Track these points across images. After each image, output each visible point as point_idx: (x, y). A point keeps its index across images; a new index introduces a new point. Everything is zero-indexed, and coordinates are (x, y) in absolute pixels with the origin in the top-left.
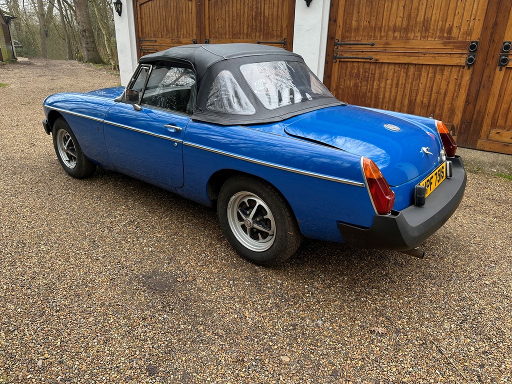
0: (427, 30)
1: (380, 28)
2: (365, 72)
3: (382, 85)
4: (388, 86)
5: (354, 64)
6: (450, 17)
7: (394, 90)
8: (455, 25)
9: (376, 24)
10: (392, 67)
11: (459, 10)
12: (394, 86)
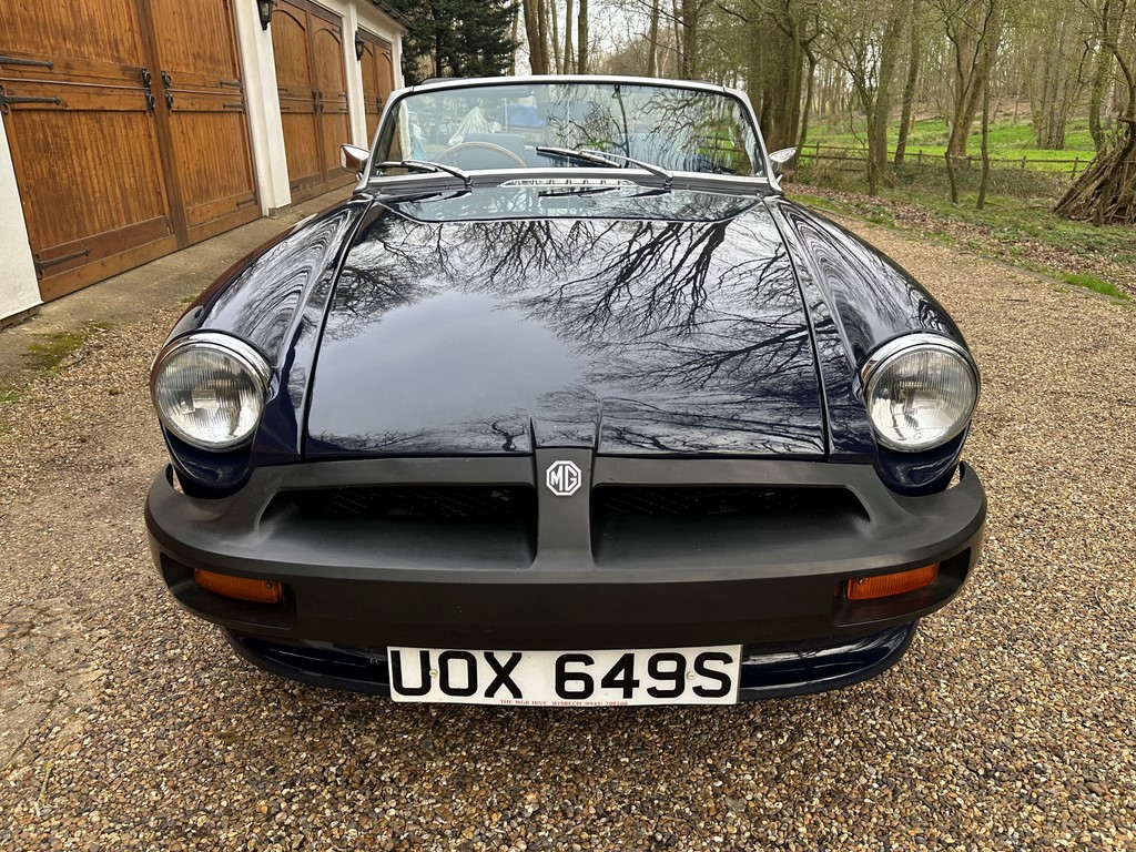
0: (97, 42)
1: (45, 26)
2: (55, 136)
3: (84, 163)
4: (92, 164)
5: (35, 116)
6: (111, 21)
7: (100, 173)
8: (119, 37)
9: (37, 17)
10: (83, 118)
11: (115, 10)
12: (98, 162)
